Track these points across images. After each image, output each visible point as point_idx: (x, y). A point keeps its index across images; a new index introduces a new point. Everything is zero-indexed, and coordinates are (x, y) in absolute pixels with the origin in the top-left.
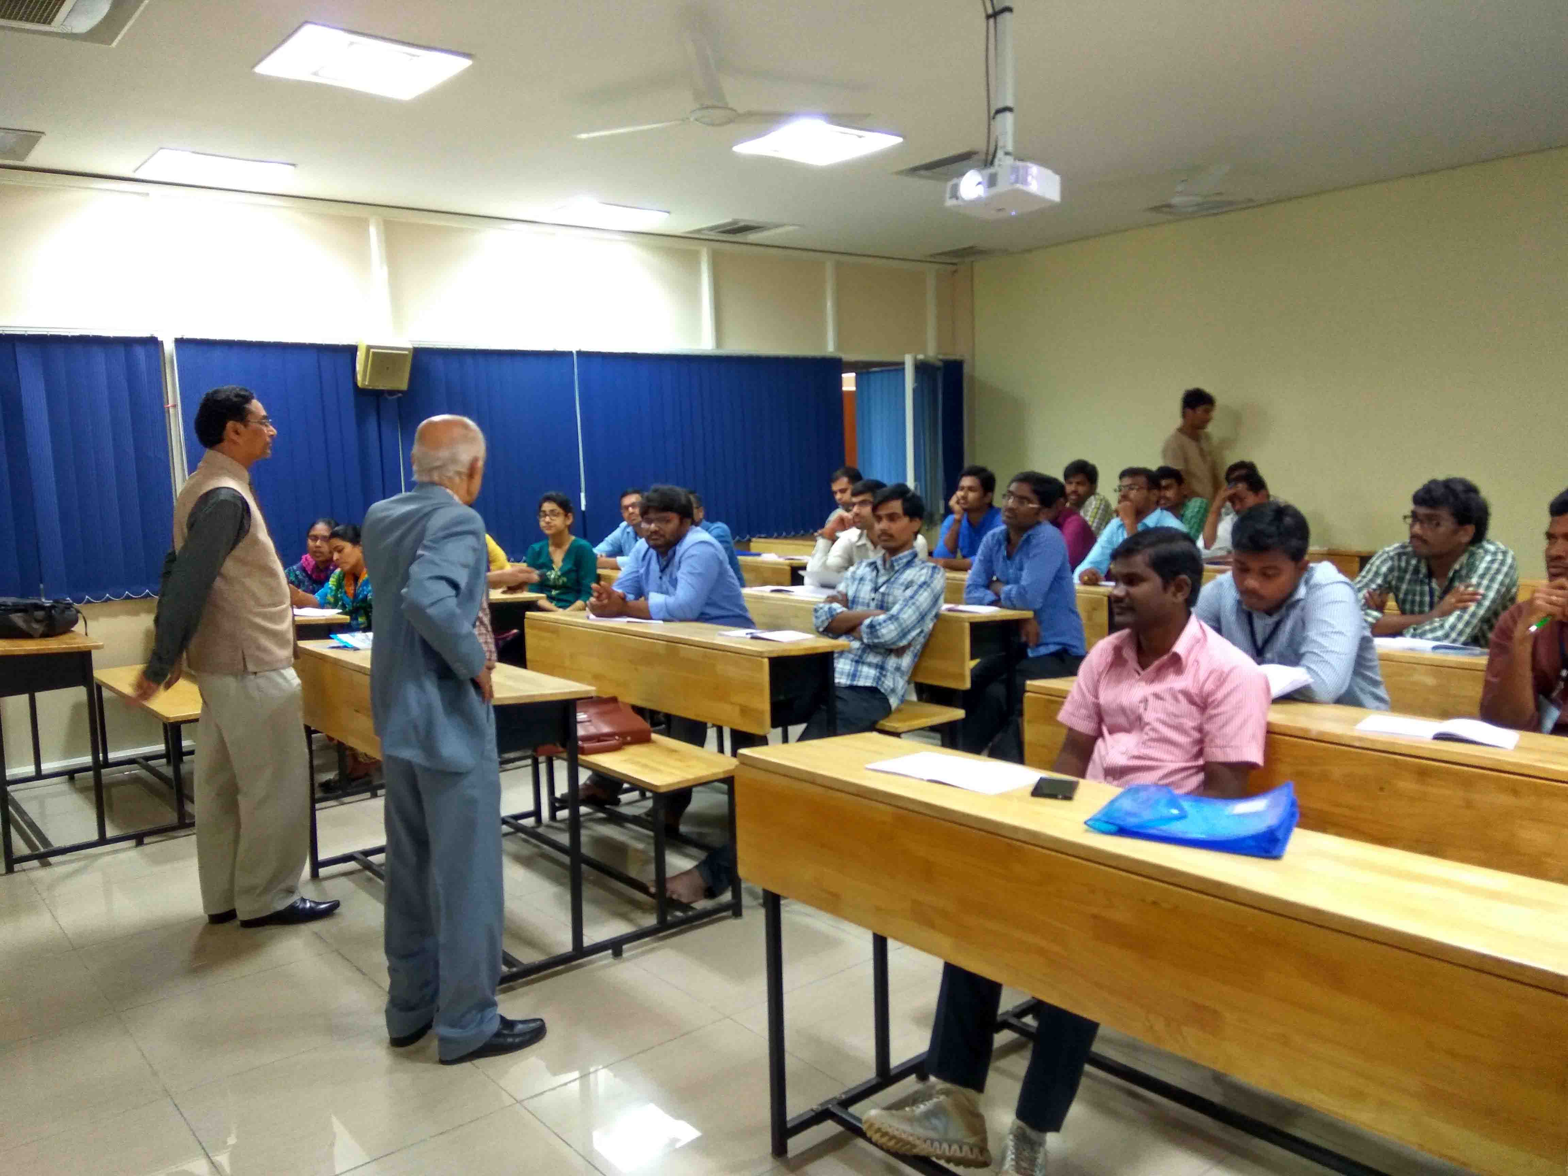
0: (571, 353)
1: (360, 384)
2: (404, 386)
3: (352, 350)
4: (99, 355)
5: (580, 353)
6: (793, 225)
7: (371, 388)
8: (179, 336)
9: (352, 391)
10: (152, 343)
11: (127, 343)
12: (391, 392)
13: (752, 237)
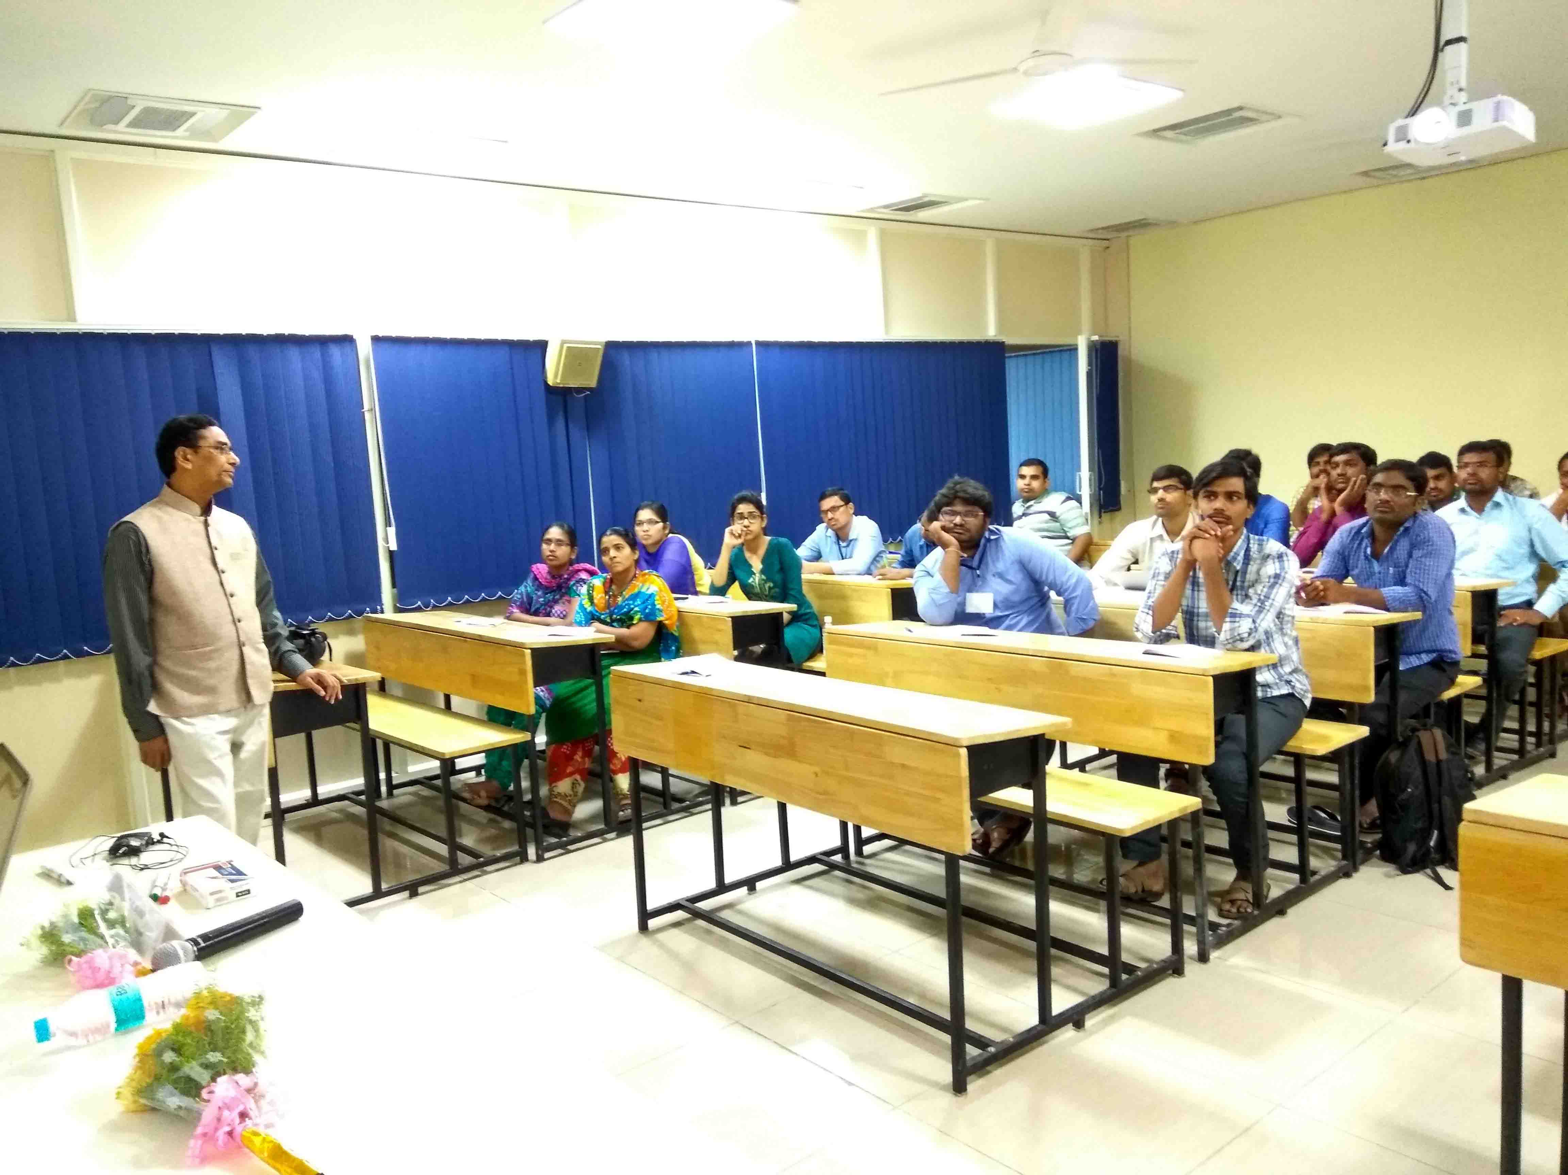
0: (749, 344)
1: (550, 382)
2: (593, 384)
3: (542, 346)
4: (294, 353)
5: (758, 343)
6: (979, 199)
7: (561, 386)
8: (374, 334)
9: (543, 387)
10: (347, 340)
11: (323, 341)
12: (579, 390)
13: (922, 215)
